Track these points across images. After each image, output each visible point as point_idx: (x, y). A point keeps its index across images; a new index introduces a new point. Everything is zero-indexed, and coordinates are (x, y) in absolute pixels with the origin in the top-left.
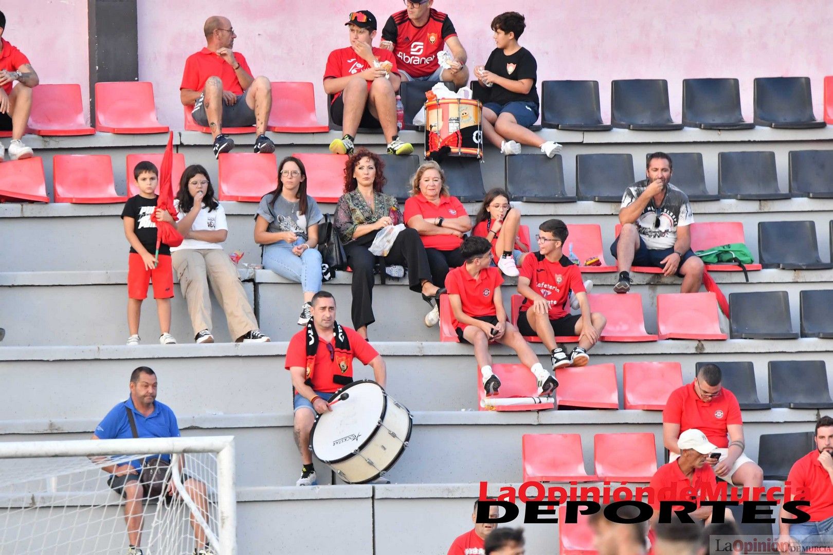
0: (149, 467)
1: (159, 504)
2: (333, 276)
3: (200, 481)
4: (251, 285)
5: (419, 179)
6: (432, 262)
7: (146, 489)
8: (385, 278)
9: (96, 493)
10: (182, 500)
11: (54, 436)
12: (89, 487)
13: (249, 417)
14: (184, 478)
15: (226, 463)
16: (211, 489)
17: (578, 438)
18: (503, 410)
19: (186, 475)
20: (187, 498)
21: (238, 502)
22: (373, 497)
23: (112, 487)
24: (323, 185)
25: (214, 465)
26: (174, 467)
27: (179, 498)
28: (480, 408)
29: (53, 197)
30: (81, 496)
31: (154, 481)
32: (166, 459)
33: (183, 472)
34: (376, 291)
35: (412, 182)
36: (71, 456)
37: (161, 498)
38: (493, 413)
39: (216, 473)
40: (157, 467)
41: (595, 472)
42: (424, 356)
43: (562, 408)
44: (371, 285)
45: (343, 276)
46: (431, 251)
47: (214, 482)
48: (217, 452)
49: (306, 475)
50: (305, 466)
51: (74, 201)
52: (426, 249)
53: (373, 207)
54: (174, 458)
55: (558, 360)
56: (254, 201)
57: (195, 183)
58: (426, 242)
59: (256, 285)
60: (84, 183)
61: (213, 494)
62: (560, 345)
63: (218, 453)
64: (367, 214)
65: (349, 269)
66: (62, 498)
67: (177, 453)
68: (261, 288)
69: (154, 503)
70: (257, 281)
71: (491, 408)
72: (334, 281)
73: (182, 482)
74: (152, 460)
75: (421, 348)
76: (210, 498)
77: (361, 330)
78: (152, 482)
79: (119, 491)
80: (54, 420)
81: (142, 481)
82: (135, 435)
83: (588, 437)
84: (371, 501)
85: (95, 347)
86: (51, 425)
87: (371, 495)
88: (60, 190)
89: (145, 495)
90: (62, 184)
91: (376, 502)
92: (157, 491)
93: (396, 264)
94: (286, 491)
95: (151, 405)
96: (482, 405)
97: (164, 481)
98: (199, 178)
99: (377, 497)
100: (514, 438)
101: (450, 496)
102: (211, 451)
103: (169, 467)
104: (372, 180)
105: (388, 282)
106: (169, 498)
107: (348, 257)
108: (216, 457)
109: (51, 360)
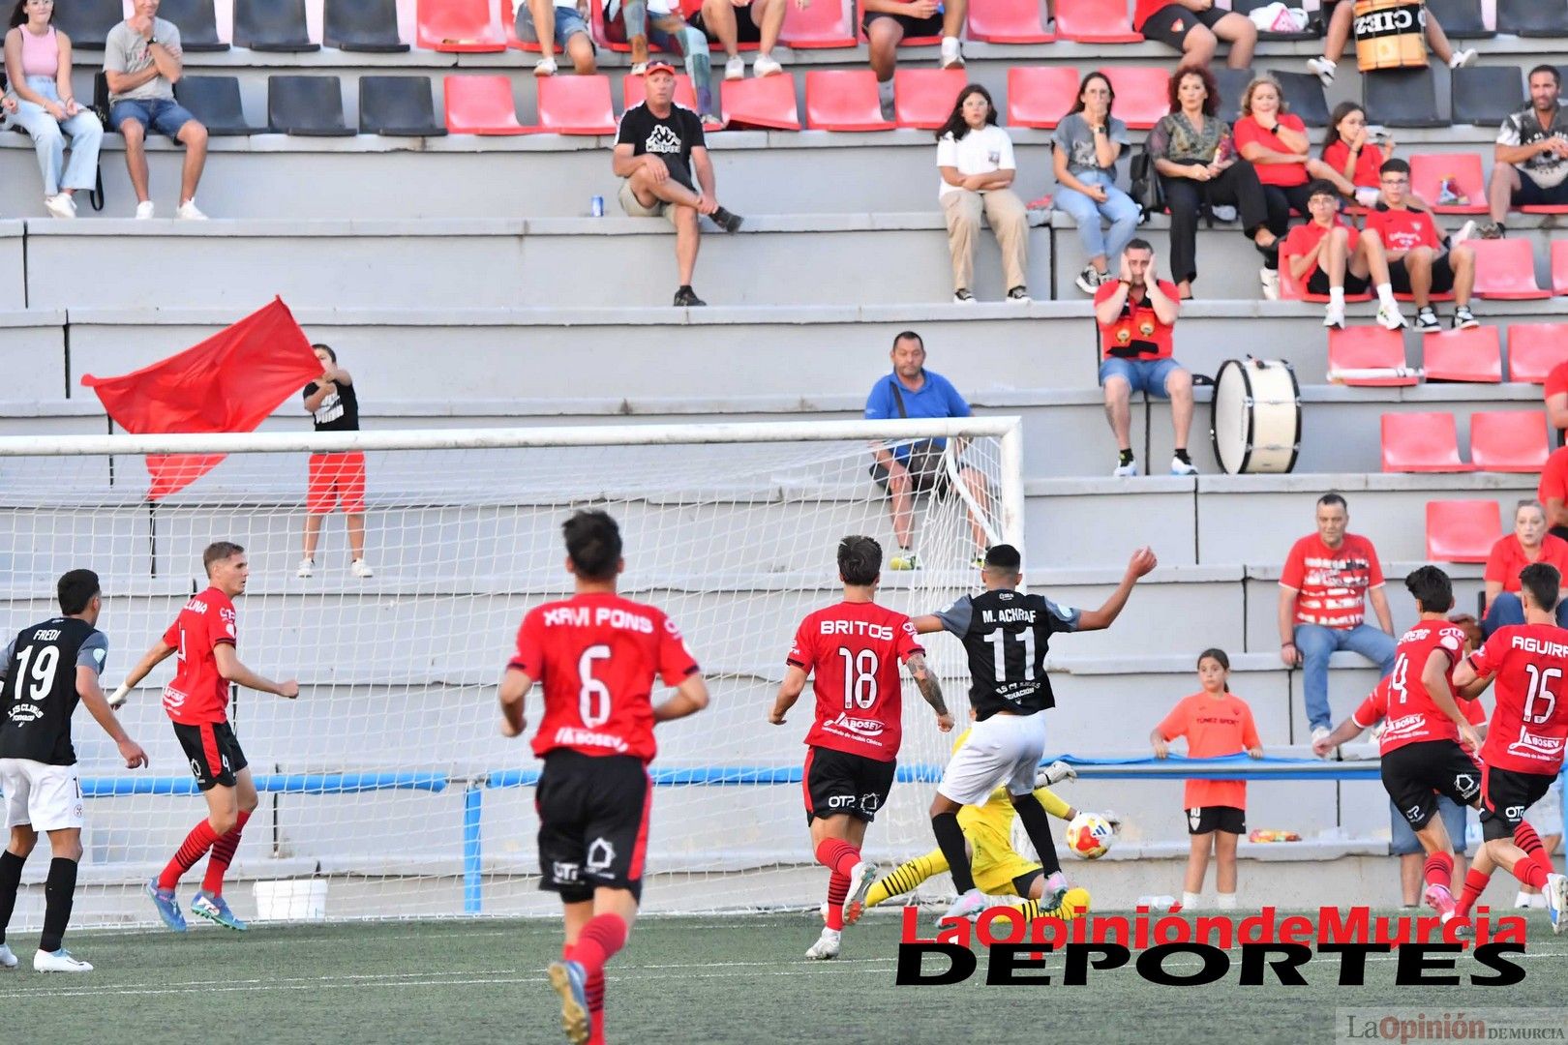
0: (918, 454)
1: (931, 499)
2: (1147, 218)
3: (979, 472)
4: (1046, 231)
5: (1250, 96)
6: (1271, 205)
7: (915, 480)
8: (1212, 220)
9: (855, 485)
10: (958, 495)
11: (805, 416)
12: (848, 477)
13: (1042, 393)
14: (961, 467)
15: (1011, 450)
16: (992, 481)
17: (1450, 419)
18: (1356, 385)
19: (963, 464)
20: (965, 493)
21: (1026, 497)
22: (1196, 492)
23: (875, 478)
24: (1137, 106)
25: (997, 454)
26: (948, 454)
27: (954, 492)
28: (1327, 382)
29: (805, 123)
30: (837, 490)
31: (926, 470)
32: (939, 443)
33: (959, 460)
34: (1202, 239)
35: (1243, 102)
36: (823, 440)
37: (934, 491)
38: (1344, 387)
39: (999, 463)
40: (929, 454)
41: (1471, 460)
42: (1260, 318)
43: (1430, 381)
44: (1193, 230)
45: (1161, 220)
46: (1269, 189)
47: (998, 473)
48: (999, 436)
49: (1125, 463)
50: (1122, 452)
51: (831, 128)
52: (1264, 185)
53: (1199, 132)
54: (949, 442)
55: (1426, 325)
56: (1050, 128)
57: (971, 104)
58: (1264, 176)
59: (1053, 231)
60: (843, 105)
61: (996, 488)
62: (1431, 304)
63: (1002, 437)
64: (1192, 140)
65: (1168, 211)
66: (816, 490)
67: (952, 437)
68: (1059, 235)
69: (925, 497)
70: (1054, 225)
71: (1341, 381)
72: (1149, 225)
73: (958, 471)
74: (921, 446)
75: (1256, 308)
76: (991, 493)
77: (1183, 285)
78: (922, 473)
79: (883, 485)
80: (806, 396)
81: (911, 470)
82: (903, 416)
83: (1463, 417)
84: (1193, 496)
85: (856, 307)
86: (803, 402)
87: (1193, 488)
88: (815, 116)
89: (915, 488)
90: (816, 107)
91: (1200, 498)
92: (928, 483)
93: (1226, 204)
94: (1089, 483)
95: (920, 376)
96: (1329, 378)
97: (937, 471)
98: (974, 98)
99: (1201, 489)
100: (1371, 417)
101: (1291, 490)
102: (993, 435)
103: (943, 454)
104: (1200, 103)
105: (1216, 226)
106: (942, 491)
107: (1166, 197)
108: (999, 443)
109: (803, 322)
